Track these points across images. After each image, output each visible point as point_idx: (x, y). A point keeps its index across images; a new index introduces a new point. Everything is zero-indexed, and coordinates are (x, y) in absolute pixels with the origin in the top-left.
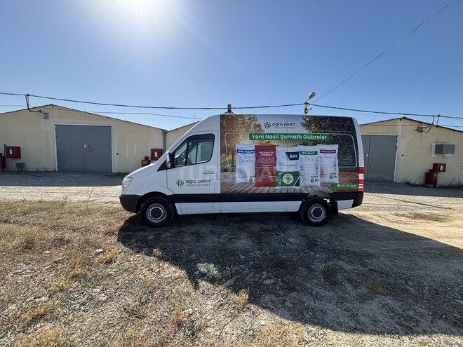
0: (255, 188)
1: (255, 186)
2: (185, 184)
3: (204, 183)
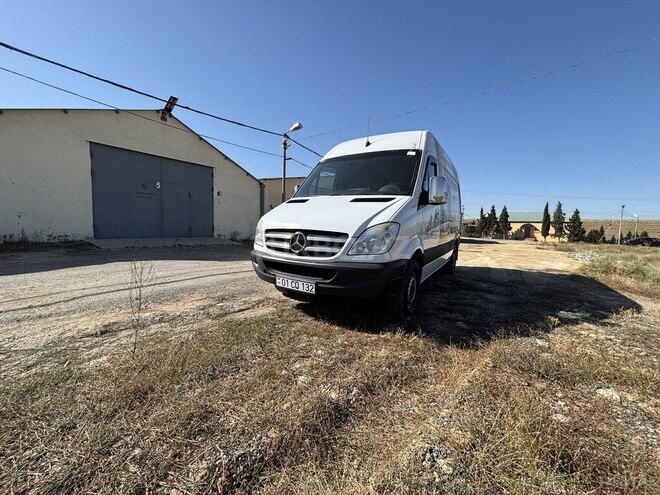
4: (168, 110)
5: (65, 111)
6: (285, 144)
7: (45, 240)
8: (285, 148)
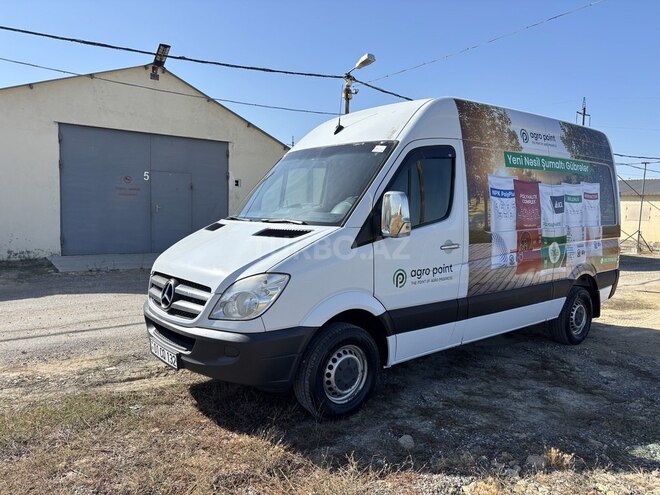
0: (517, 276)
1: (517, 273)
2: (410, 279)
3: (443, 275)
4: (158, 63)
5: (30, 86)
6: (348, 91)
7: (5, 258)
8: (348, 99)
